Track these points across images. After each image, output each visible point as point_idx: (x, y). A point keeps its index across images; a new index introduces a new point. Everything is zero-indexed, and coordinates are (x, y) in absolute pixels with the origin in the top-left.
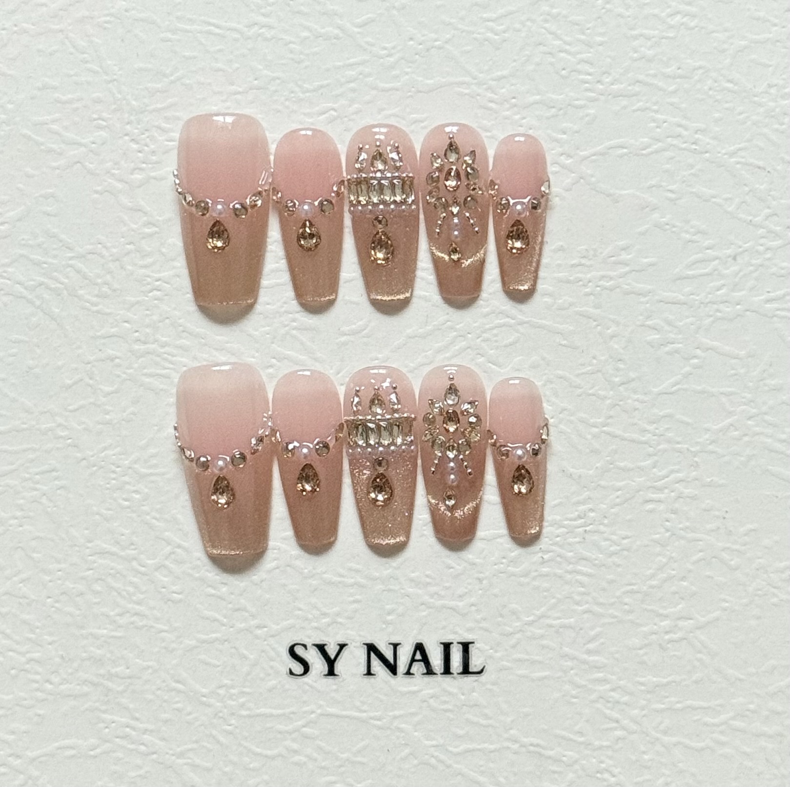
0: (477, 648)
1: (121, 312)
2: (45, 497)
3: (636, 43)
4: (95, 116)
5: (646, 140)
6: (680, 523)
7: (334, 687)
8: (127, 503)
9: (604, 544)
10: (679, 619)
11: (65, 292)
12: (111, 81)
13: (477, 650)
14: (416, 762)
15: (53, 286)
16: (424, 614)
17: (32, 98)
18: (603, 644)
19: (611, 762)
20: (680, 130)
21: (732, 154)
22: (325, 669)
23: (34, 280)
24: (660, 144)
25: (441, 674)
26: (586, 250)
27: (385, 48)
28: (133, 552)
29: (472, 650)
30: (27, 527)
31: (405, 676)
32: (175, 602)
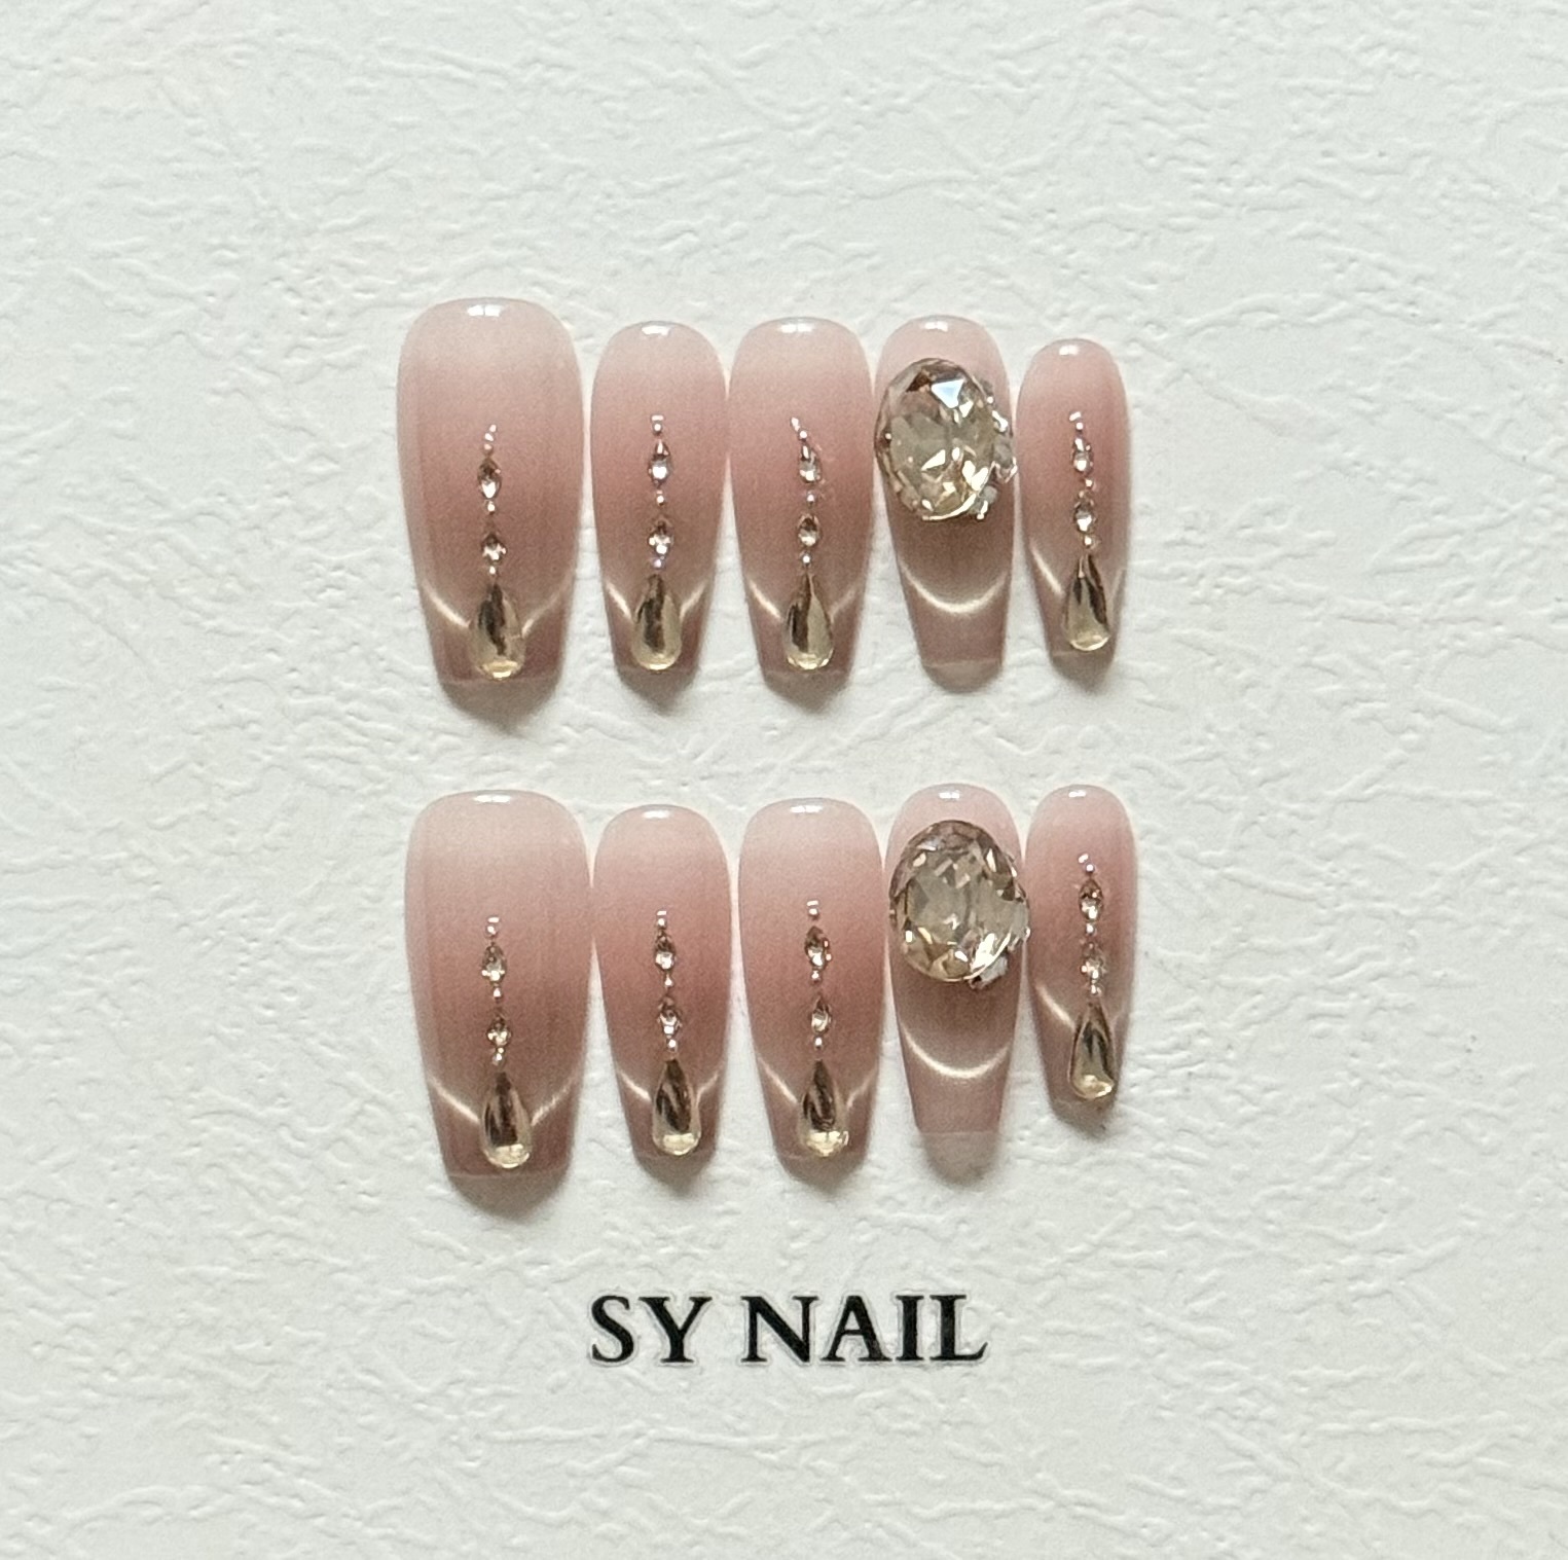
0: (969, 1309)
1: (263, 632)
2: (105, 1000)
3: (1295, 104)
4: (215, 241)
5: (1314, 295)
6: (1380, 1060)
7: (684, 1384)
8: (270, 1013)
9: (1227, 1101)
10: (1377, 1252)
11: (151, 591)
12: (247, 173)
13: (971, 1313)
14: (845, 1535)
15: (127, 578)
16: (866, 1238)
17: (90, 205)
18: (1223, 1300)
20: (1384, 277)
21: (1487, 326)
22: (666, 1347)
23: (87, 566)
24: (1343, 304)
25: (900, 1359)
26: (1195, 513)
28: (283, 1111)
29: (963, 1314)
30: (70, 1060)
31: (824, 1363)
32: (364, 1212)
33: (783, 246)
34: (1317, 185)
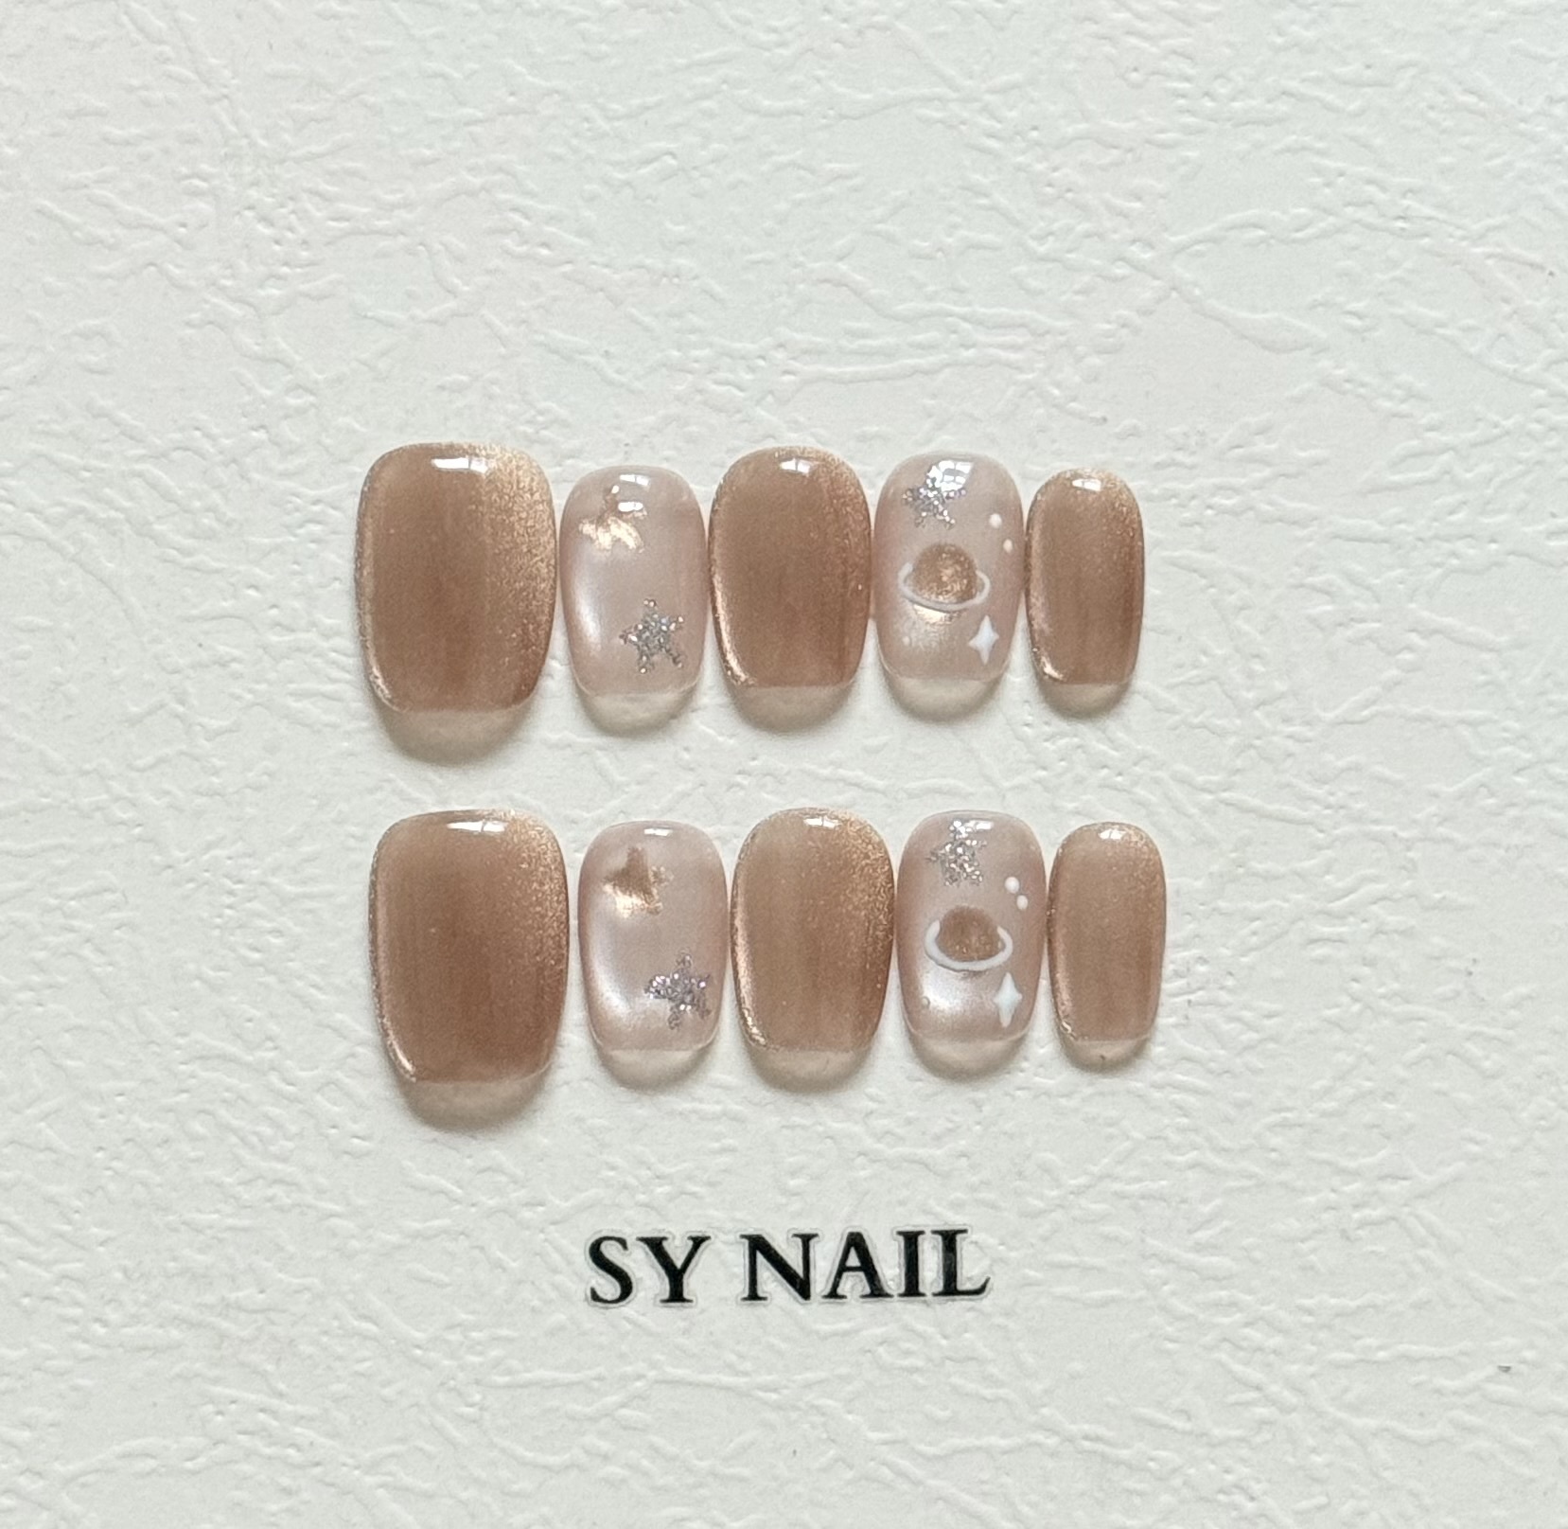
0: (971, 1242)
1: (242, 568)
2: (89, 944)
3: (1280, 16)
4: (184, 170)
5: (1302, 210)
6: (1382, 984)
7: (682, 1324)
8: (256, 956)
9: (1226, 1027)
10: (1382, 1178)
11: (126, 528)
12: (218, 100)
13: (972, 1248)
14: (849, 1475)
15: (103, 515)
16: (862, 1173)
17: (55, 135)
18: (1227, 1230)
19: (1246, 1471)
20: (1372, 191)
21: (1480, 238)
22: (664, 1287)
23: (62, 504)
24: (1331, 219)
25: (901, 1295)
26: (1185, 434)
27: (775, 30)
28: (271, 1055)
29: (963, 1245)
30: (54, 1006)
31: (828, 1300)
32: (357, 1155)
33: (764, 168)
34: (1300, 98)
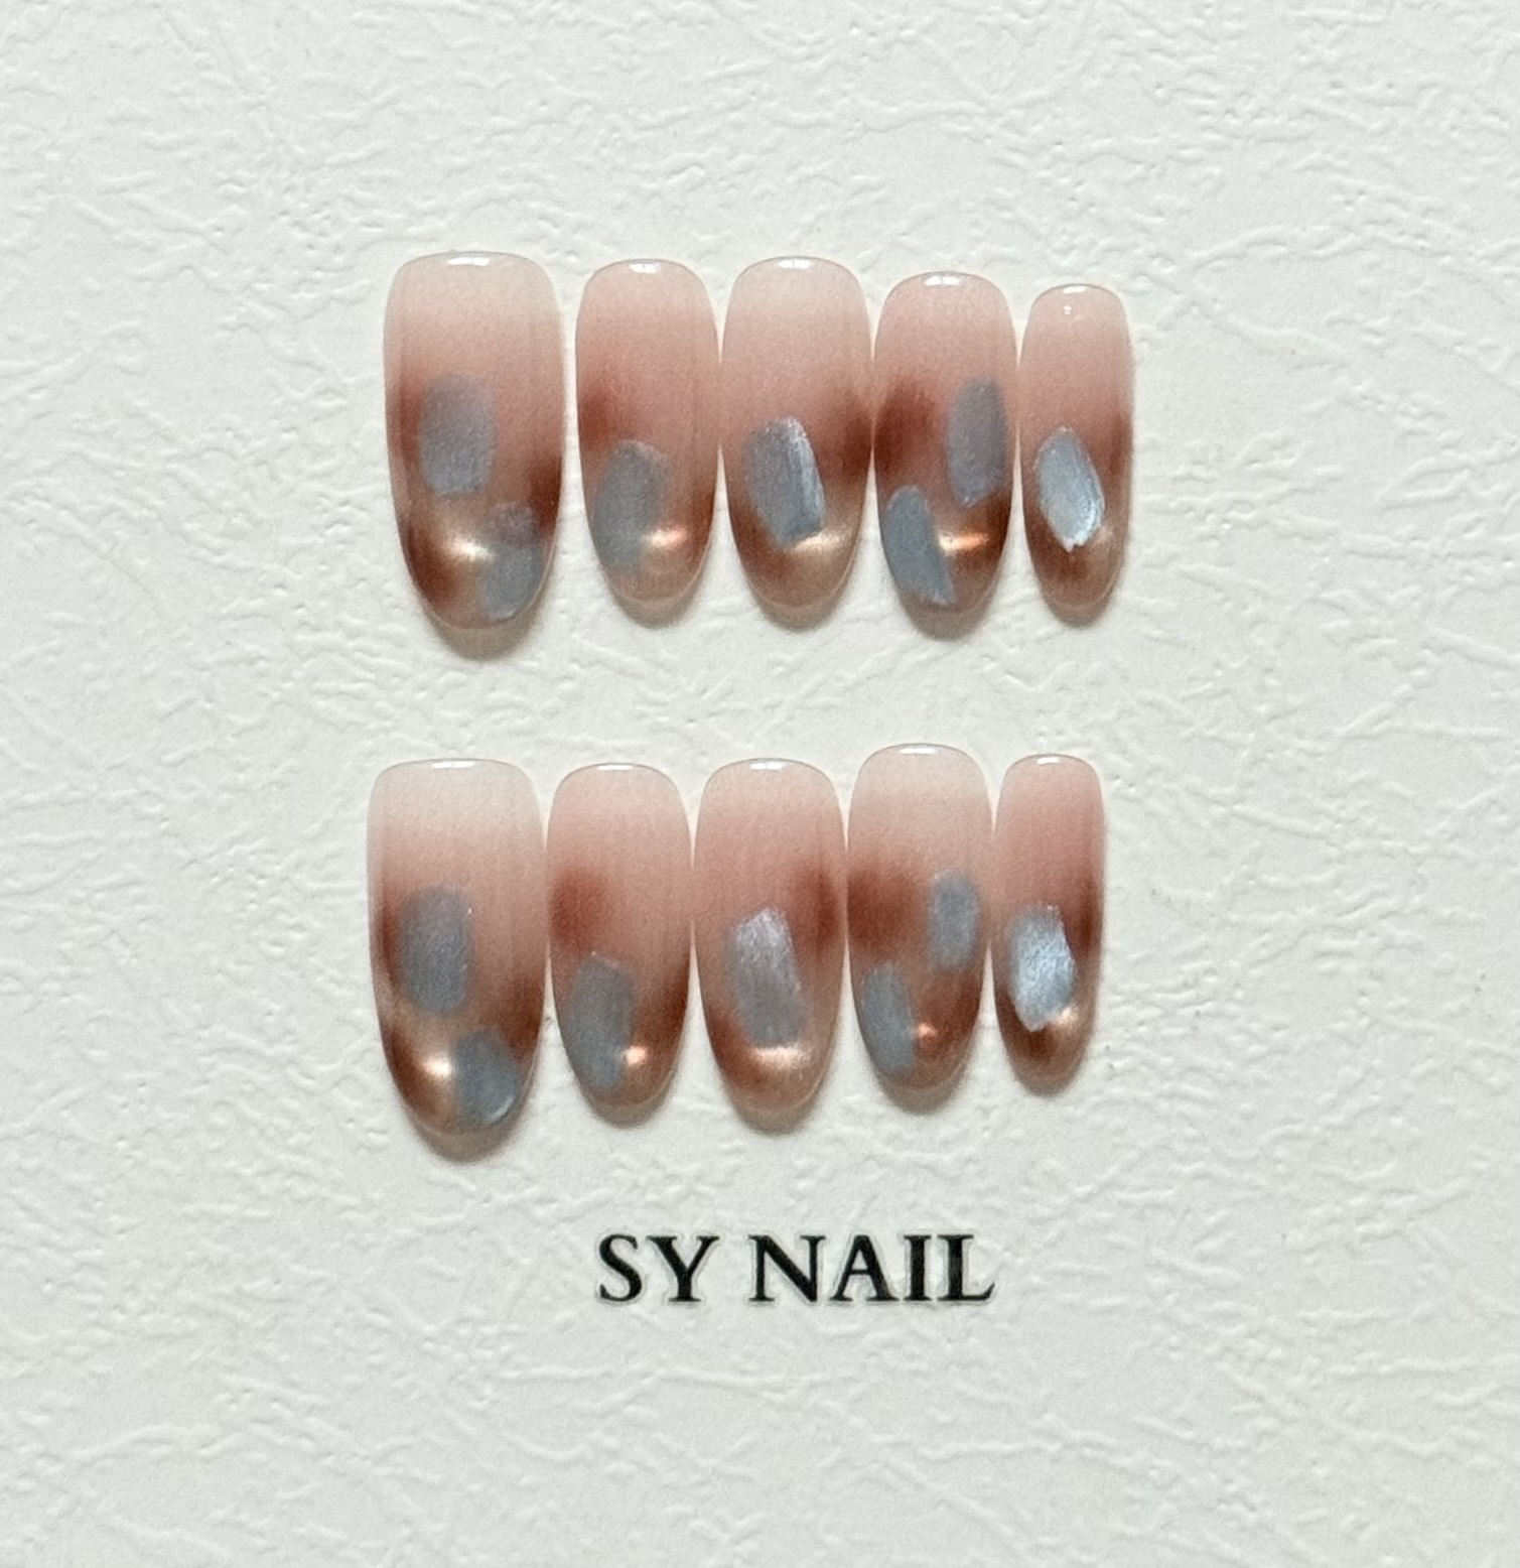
0: (982, 1250)
1: (270, 567)
2: (114, 936)
3: (1305, 35)
4: (222, 175)
5: (1321, 228)
6: (1389, 998)
7: (690, 1324)
8: (278, 951)
9: (1237, 1039)
10: (1388, 1192)
11: (159, 526)
12: (252, 107)
13: (977, 1254)
14: (853, 1477)
15: (135, 514)
16: (873, 1177)
17: (98, 139)
18: (1231, 1242)
19: (1247, 1482)
20: (1393, 210)
21: (1496, 259)
22: (673, 1286)
23: (96, 501)
24: (1351, 237)
25: (907, 1299)
26: (1203, 448)
27: (802, 43)
28: (290, 1049)
29: (969, 1251)
30: (79, 997)
31: (832, 1302)
32: (373, 1149)
33: (791, 179)
34: (1324, 117)
